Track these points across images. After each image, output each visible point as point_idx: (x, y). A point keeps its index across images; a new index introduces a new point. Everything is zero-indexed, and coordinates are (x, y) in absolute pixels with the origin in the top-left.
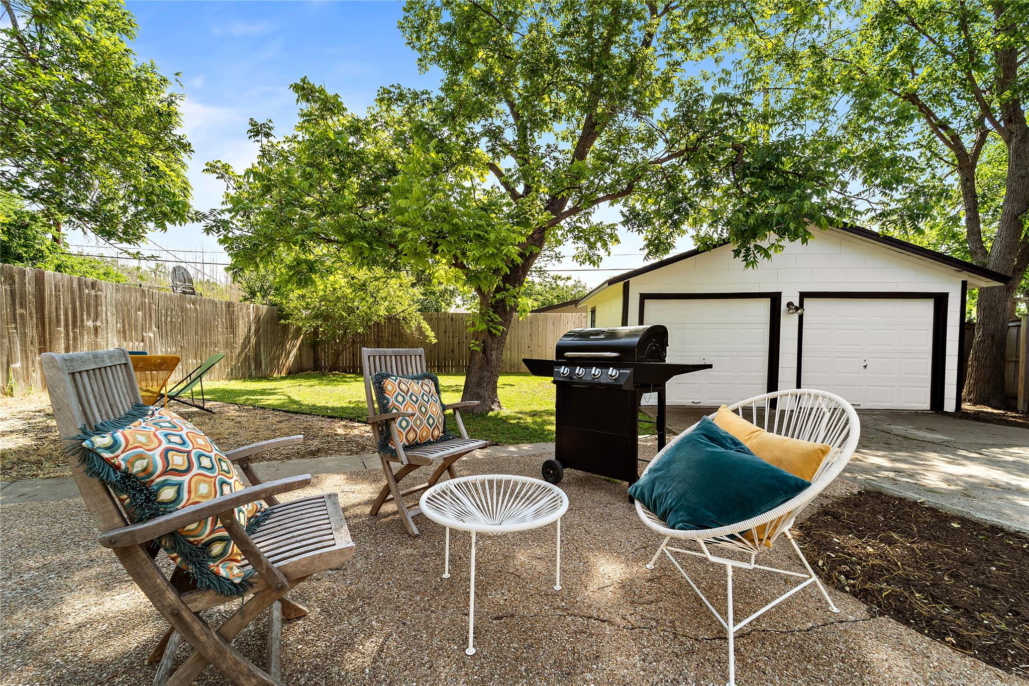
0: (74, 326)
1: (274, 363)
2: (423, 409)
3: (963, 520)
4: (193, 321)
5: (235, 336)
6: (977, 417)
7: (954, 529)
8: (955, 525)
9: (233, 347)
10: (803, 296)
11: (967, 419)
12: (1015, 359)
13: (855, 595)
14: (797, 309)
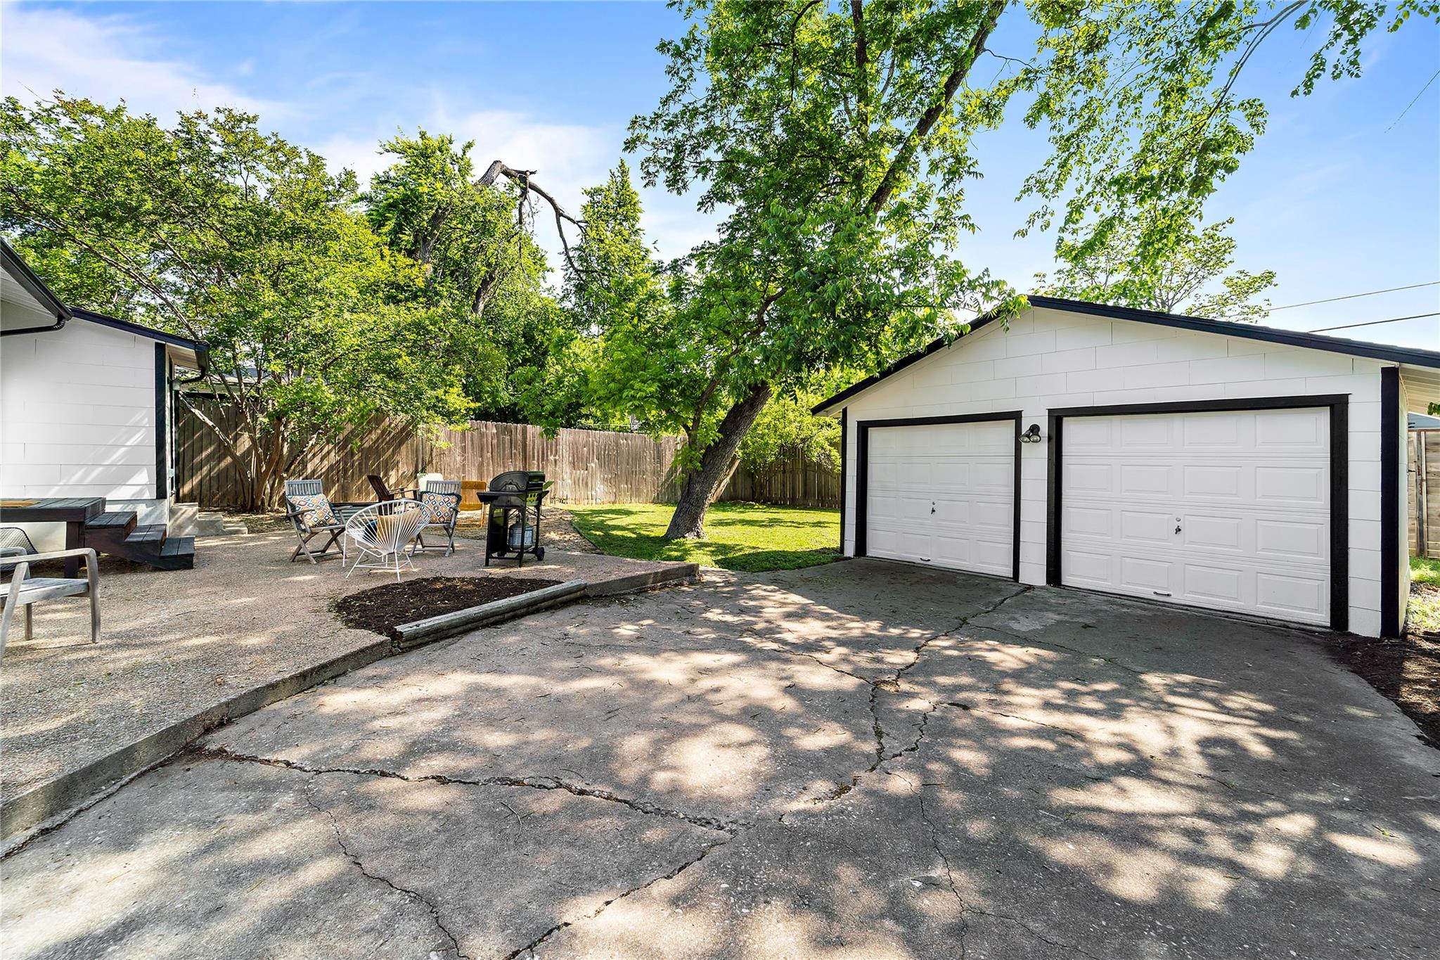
0: (543, 460)
4: (625, 455)
5: (662, 465)
9: (660, 475)
10: (1058, 414)
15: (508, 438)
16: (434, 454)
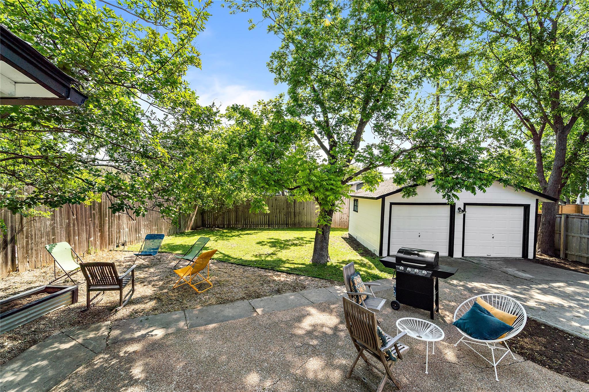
1: (186, 224)
3: (545, 325)
6: (543, 262)
7: (543, 329)
8: (543, 328)
10: (465, 204)
11: (538, 263)
12: (558, 232)
13: (519, 354)
14: (463, 211)
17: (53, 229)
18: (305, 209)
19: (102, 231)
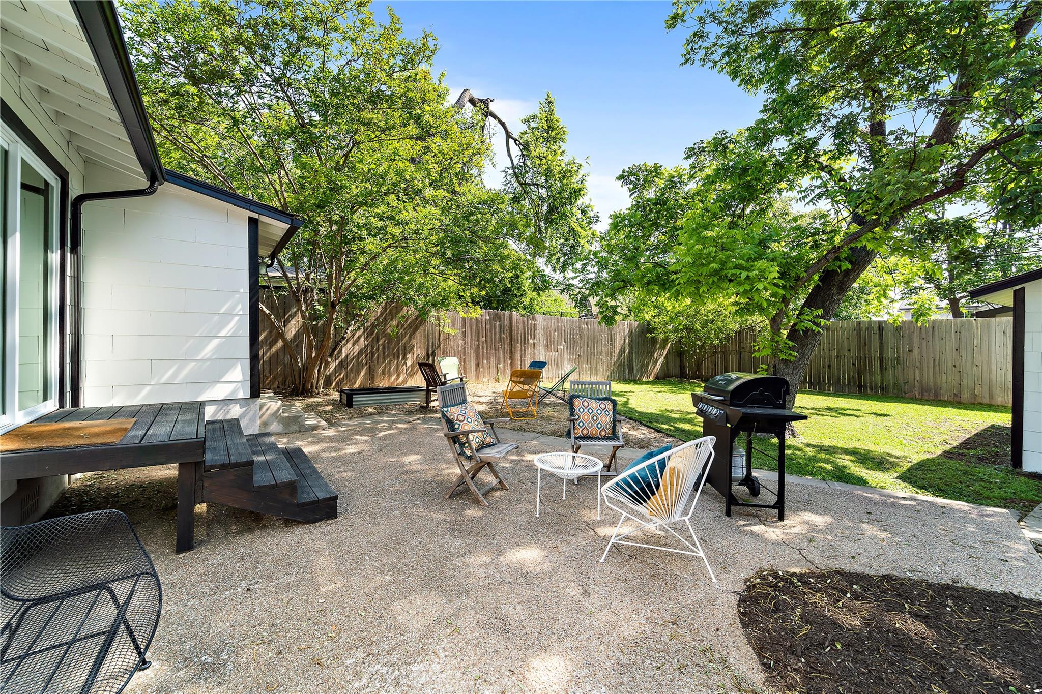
0: (524, 344)
1: (643, 369)
2: (595, 418)
4: (586, 338)
5: (614, 347)
9: (612, 356)
15: (498, 323)
16: (441, 340)
17: (464, 349)
18: (916, 351)
19: (512, 358)
